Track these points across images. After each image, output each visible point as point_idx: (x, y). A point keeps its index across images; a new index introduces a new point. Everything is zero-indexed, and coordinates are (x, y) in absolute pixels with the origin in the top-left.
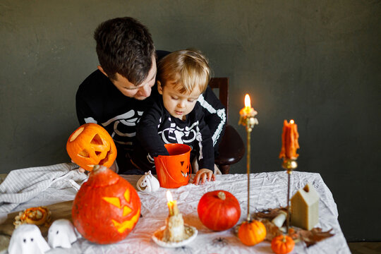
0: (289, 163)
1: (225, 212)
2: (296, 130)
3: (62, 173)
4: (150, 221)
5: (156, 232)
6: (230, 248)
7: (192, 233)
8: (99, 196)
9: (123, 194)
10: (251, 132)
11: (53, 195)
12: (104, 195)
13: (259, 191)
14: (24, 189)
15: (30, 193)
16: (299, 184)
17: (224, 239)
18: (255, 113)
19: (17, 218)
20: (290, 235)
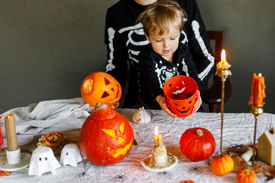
0: (256, 110)
1: (202, 146)
2: (263, 82)
3: (79, 106)
4: (143, 149)
5: (145, 158)
6: (203, 176)
7: (174, 161)
8: (99, 128)
9: (119, 128)
10: (225, 82)
11: (71, 123)
12: (103, 128)
13: (236, 129)
14: (48, 117)
15: (52, 120)
16: (271, 125)
17: (199, 168)
18: (230, 66)
19: (40, 140)
20: (255, 169)
